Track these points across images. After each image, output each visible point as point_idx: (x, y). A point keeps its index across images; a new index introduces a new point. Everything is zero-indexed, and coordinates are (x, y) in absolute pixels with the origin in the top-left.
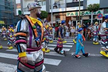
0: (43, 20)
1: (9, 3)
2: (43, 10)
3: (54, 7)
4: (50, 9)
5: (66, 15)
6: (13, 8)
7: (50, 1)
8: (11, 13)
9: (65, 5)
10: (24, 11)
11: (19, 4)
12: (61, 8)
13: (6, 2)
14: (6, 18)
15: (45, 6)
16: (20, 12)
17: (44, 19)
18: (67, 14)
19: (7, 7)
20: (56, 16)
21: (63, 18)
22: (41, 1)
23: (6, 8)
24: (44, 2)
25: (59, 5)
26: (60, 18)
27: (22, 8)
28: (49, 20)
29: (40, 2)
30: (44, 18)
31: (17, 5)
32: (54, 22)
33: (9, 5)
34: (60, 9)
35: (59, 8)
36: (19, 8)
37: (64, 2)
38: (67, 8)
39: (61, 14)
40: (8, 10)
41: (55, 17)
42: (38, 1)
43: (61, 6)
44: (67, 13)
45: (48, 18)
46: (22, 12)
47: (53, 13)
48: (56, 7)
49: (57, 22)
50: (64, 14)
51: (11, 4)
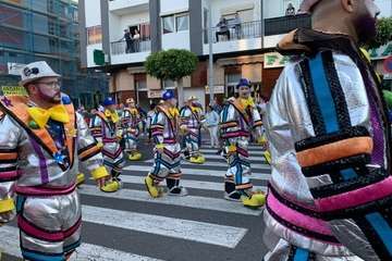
0: (179, 81)
1: (62, 27)
2: (180, 48)
3: (218, 34)
4: (206, 42)
5: (263, 63)
6: (77, 43)
7: (205, 13)
8: (67, 59)
9: (257, 28)
10: (114, 53)
11: (97, 28)
12: (243, 37)
13: (55, 22)
15: (188, 31)
16: (98, 55)
17: (184, 79)
18: (266, 57)
19: (57, 39)
20: (224, 66)
21: (254, 74)
22: (171, 15)
23: (53, 42)
24: (182, 20)
25: (238, 26)
27: (105, 41)
28: (201, 82)
29: (169, 19)
30: (184, 75)
31: (88, 31)
32: (220, 90)
33: (63, 34)
34: (241, 41)
35: (239, 38)
36: (97, 42)
37: (256, 17)
38: (266, 38)
39: (245, 58)
40: (60, 50)
41: (222, 71)
42: (164, 17)
43: (245, 30)
44: (266, 55)
45: (197, 74)
46: (106, 57)
47: (217, 57)
49: (229, 88)
50: (257, 57)
51: (68, 30)
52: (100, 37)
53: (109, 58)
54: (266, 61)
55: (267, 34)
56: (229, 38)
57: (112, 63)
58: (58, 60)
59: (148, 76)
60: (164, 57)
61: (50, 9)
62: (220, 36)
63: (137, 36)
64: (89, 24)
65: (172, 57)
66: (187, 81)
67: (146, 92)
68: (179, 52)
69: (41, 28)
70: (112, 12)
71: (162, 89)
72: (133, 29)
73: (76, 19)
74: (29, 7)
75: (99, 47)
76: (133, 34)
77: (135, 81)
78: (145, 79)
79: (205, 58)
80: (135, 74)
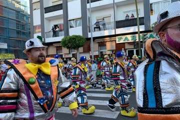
0: (78, 49)
1: (23, 26)
2: (77, 35)
3: (95, 28)
4: (90, 32)
6: (30, 33)
7: (89, 18)
9: (113, 25)
10: (47, 37)
11: (39, 26)
12: (107, 29)
13: (20, 23)
14: (18, 48)
15: (81, 27)
18: (117, 38)
19: (20, 31)
20: (98, 43)
21: (112, 46)
22: (74, 20)
23: (18, 32)
24: (78, 22)
25: (104, 24)
26: (105, 45)
27: (43, 32)
28: (88, 50)
29: (72, 22)
31: (35, 27)
32: (97, 53)
33: (24, 29)
34: (105, 31)
35: (104, 30)
36: (39, 32)
37: (112, 20)
38: (117, 30)
39: (107, 39)
40: (22, 36)
41: (97, 45)
42: (70, 20)
43: (107, 26)
44: (117, 37)
45: (86, 46)
46: (43, 39)
47: (95, 38)
48: (98, 29)
49: (101, 52)
50: (113, 38)
51: (26, 27)
52: (40, 30)
53: (45, 39)
54: (117, 40)
55: (117, 28)
56: (100, 30)
57: (46, 42)
58: (21, 41)
59: (63, 48)
60: (70, 39)
61: (17, 17)
62: (96, 29)
63: (57, 29)
64: (35, 24)
65: (74, 39)
66: (81, 49)
67: (62, 55)
68: (77, 36)
69: (13, 26)
70: (46, 18)
71: (70, 53)
72: (56, 26)
73: (29, 22)
74: (7, 16)
75: (40, 35)
76: (56, 28)
77: (57, 50)
78: (61, 49)
79: (89, 39)
80: (57, 47)
